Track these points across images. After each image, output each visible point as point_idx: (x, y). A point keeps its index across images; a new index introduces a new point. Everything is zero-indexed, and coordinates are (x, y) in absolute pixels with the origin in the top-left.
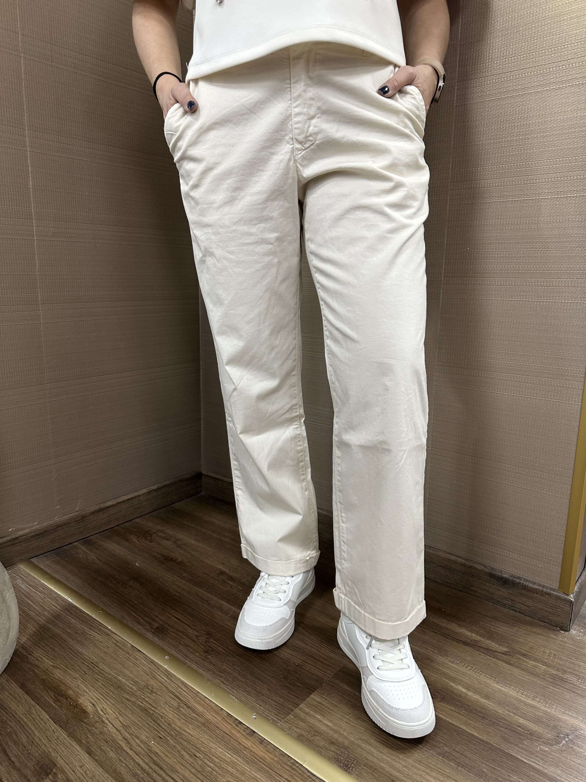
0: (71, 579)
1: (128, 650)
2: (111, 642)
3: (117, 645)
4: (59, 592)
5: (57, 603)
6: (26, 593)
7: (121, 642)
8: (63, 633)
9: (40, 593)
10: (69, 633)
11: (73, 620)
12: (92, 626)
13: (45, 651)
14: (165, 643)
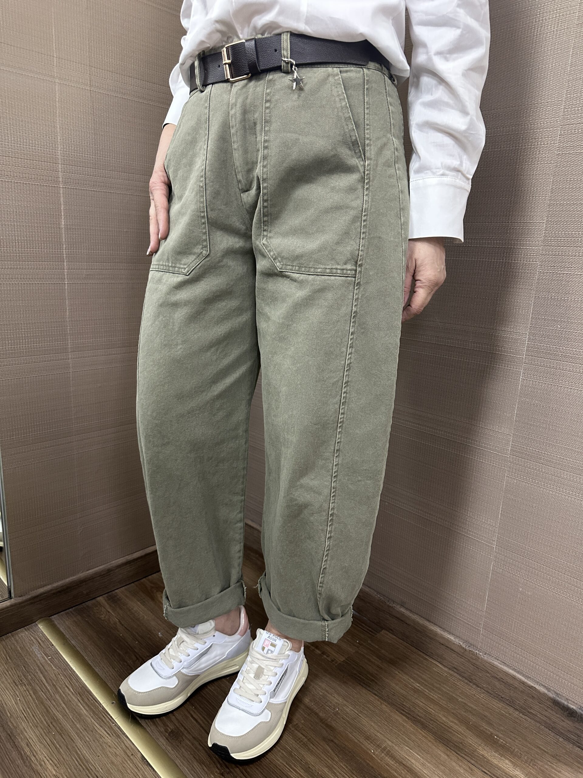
0: (89, 649)
1: (138, 763)
2: (120, 748)
3: (127, 754)
4: (74, 668)
5: (71, 683)
6: (41, 666)
7: (132, 748)
8: (72, 728)
9: (56, 668)
10: (78, 729)
11: (85, 711)
12: (103, 721)
13: (50, 752)
14: (179, 756)
